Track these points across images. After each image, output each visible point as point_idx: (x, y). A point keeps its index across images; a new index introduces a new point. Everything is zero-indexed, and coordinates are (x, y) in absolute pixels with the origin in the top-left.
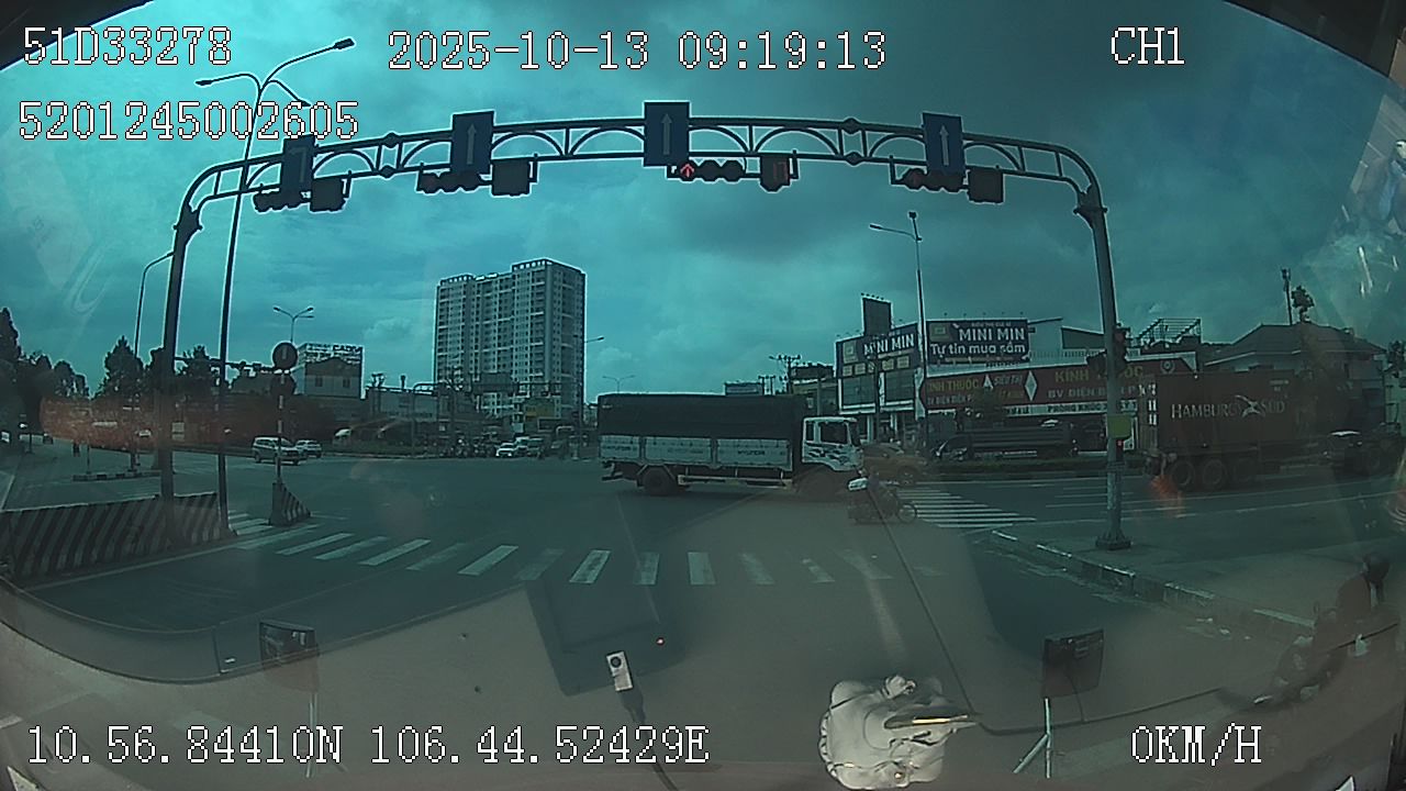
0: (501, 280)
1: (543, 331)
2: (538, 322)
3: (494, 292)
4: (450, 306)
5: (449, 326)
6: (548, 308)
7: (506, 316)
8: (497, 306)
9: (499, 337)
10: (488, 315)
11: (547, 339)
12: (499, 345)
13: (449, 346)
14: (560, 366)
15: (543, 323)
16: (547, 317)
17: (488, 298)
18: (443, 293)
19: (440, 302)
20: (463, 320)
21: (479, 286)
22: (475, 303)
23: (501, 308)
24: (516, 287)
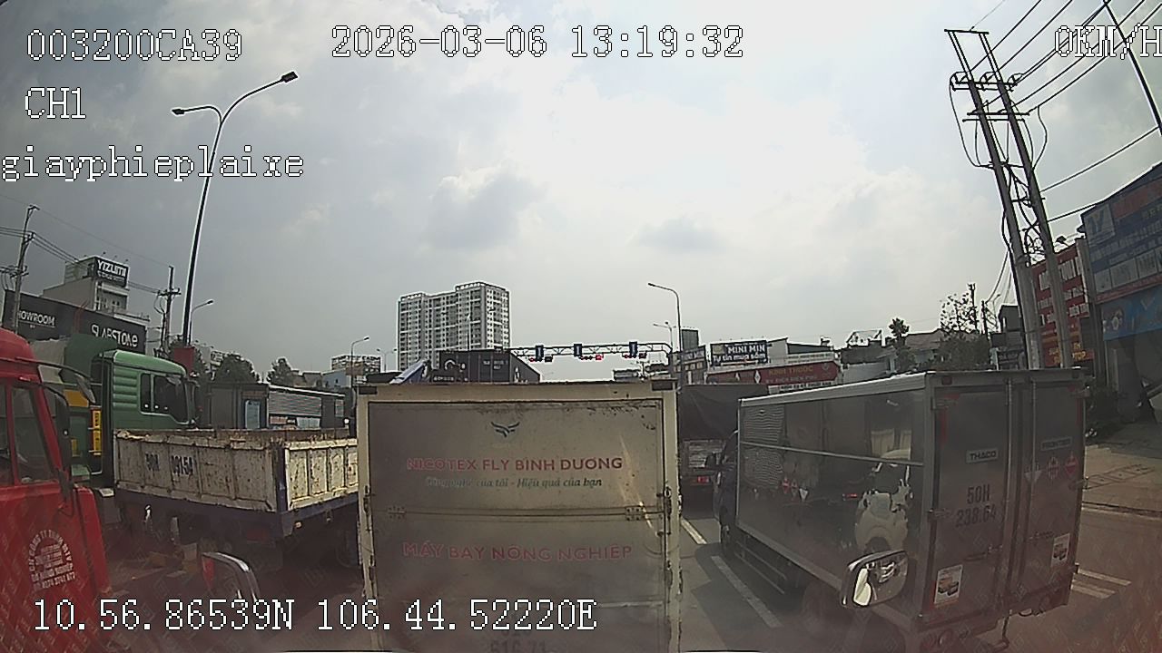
0: (448, 298)
1: (480, 335)
2: (476, 329)
3: (443, 306)
4: (409, 316)
5: (409, 331)
6: (483, 319)
7: (452, 324)
8: (445, 317)
9: (447, 340)
10: (438, 323)
11: (483, 342)
12: (447, 345)
13: (409, 346)
15: (479, 329)
16: (483, 324)
17: (437, 310)
18: (403, 306)
19: (401, 313)
20: (420, 327)
21: (430, 301)
22: (428, 314)
23: (447, 318)
24: (458, 303)
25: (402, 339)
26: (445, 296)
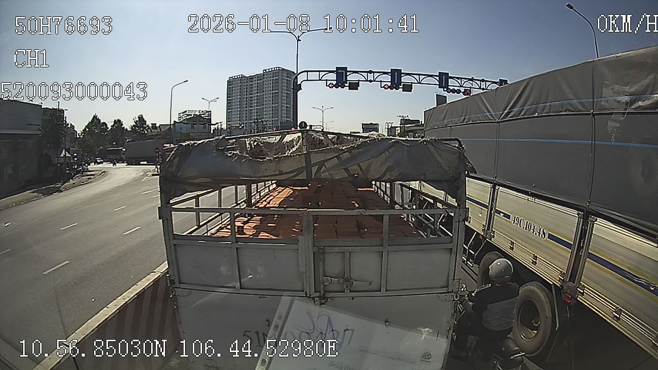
0: (258, 77)
1: (278, 100)
2: (275, 95)
3: (255, 82)
4: (234, 88)
5: (233, 98)
6: (280, 90)
7: (260, 93)
8: (256, 88)
9: (257, 103)
10: (251, 93)
11: (280, 103)
12: (257, 106)
13: (233, 107)
14: (285, 115)
15: (278, 96)
16: (280, 93)
17: (251, 85)
18: (230, 83)
19: (229, 87)
20: (240, 95)
21: (247, 79)
22: (245, 87)
23: (257, 90)
24: (265, 80)
25: (229, 103)
26: (256, 76)
